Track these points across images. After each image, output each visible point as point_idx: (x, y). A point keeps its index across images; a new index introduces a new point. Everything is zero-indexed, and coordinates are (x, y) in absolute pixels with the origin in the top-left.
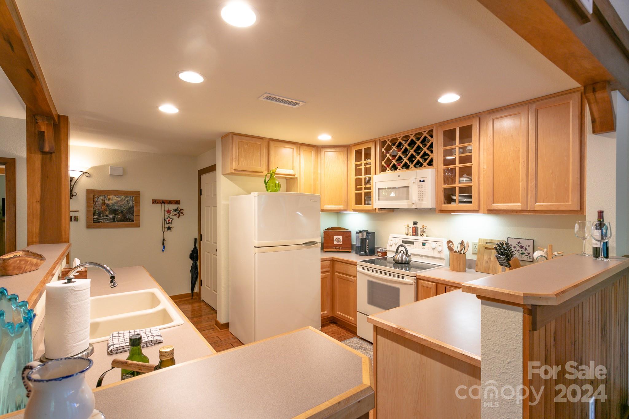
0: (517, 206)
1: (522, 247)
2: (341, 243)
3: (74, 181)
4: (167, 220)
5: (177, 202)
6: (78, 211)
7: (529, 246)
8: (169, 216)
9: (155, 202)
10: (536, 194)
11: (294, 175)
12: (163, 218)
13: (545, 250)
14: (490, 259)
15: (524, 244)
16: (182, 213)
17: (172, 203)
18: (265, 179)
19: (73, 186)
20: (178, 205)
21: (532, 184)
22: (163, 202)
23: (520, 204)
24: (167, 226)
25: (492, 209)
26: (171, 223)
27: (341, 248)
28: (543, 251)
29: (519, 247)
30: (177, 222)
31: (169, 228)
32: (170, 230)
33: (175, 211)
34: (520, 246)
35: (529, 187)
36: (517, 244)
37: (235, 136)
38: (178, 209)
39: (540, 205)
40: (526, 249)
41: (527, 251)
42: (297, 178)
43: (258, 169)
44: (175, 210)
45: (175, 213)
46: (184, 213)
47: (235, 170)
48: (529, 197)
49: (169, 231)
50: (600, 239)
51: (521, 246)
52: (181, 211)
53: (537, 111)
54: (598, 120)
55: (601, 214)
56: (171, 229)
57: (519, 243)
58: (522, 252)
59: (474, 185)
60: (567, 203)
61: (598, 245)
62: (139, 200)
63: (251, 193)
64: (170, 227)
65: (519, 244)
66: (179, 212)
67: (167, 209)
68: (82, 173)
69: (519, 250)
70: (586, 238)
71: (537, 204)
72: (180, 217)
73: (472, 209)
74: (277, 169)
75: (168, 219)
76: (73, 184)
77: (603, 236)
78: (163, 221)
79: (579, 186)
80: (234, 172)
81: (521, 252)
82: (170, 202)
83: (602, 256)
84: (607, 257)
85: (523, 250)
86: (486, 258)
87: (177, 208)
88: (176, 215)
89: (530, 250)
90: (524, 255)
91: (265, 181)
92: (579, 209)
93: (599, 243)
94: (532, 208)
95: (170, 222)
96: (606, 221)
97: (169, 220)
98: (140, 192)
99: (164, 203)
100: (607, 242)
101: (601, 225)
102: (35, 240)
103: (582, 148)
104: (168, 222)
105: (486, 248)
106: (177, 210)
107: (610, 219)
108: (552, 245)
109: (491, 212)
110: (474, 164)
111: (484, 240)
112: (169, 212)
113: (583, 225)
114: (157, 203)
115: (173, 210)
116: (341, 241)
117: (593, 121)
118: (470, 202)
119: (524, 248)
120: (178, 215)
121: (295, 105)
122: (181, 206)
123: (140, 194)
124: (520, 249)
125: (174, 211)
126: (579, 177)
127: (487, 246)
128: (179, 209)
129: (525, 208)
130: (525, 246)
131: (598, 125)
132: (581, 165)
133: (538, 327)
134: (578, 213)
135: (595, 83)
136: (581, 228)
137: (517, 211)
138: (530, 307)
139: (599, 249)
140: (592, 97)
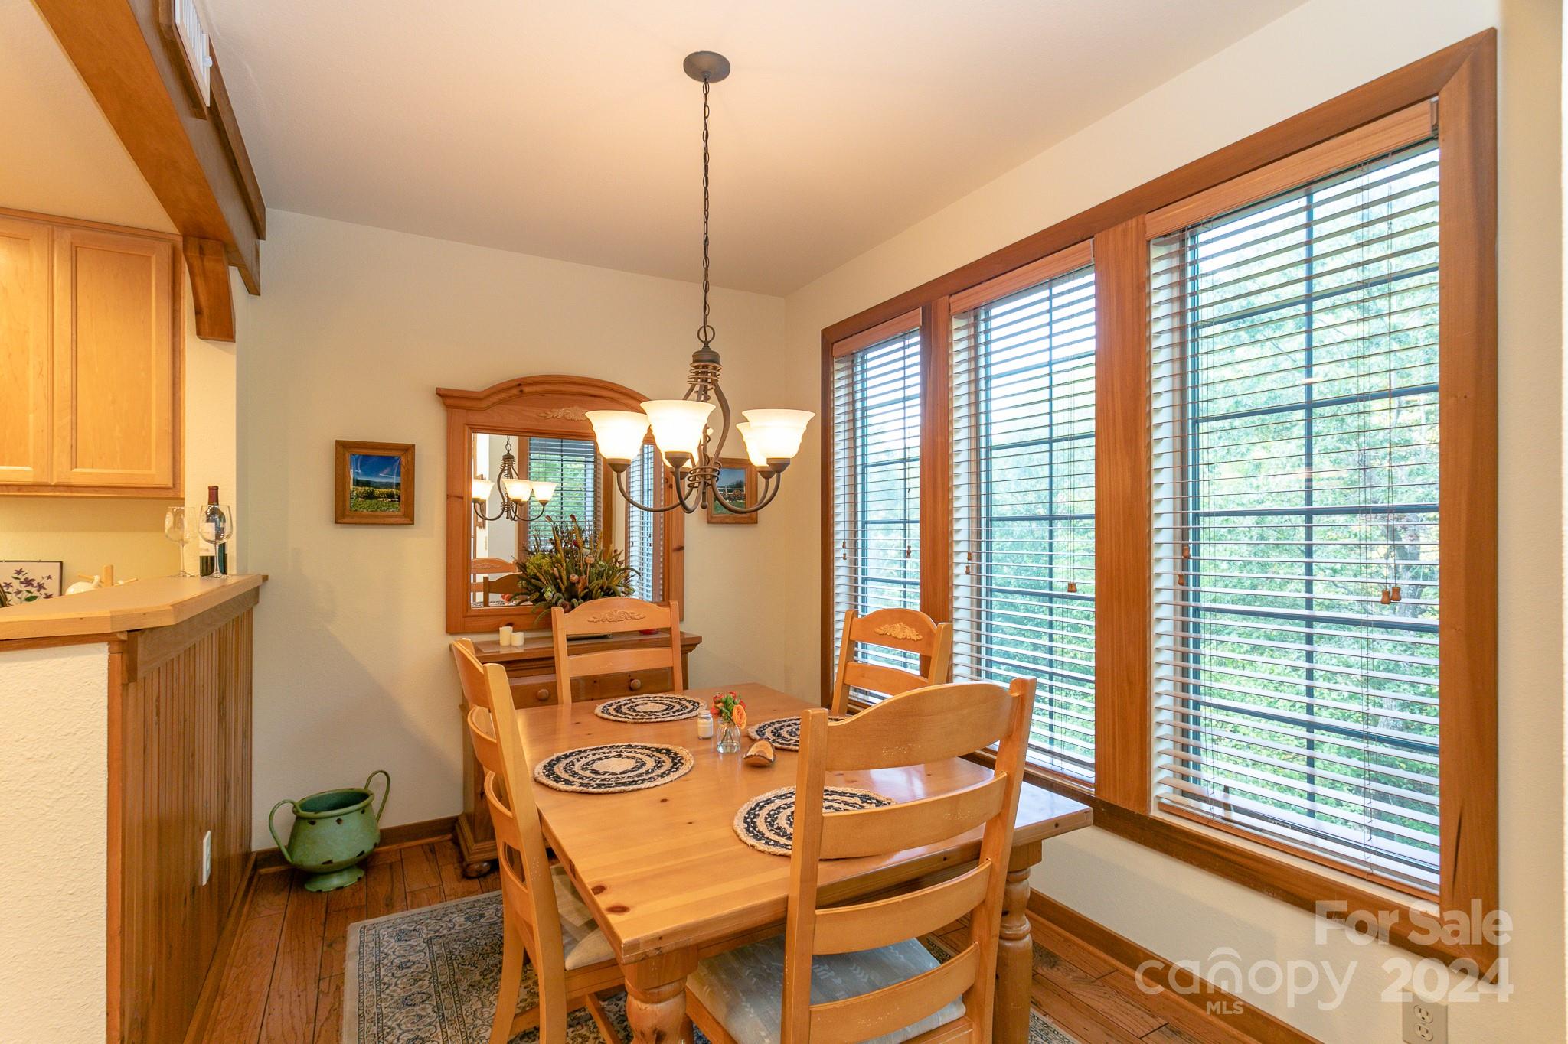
0: (22, 473)
1: (28, 582)
7: (49, 577)
10: (74, 448)
13: (97, 578)
15: (36, 573)
21: (64, 421)
23: (29, 469)
28: (91, 580)
29: (22, 583)
34: (22, 580)
35: (55, 428)
36: (16, 576)
39: (83, 474)
40: (40, 587)
41: (43, 591)
48: (56, 454)
50: (213, 538)
51: (26, 579)
53: (74, 249)
54: (206, 311)
55: (212, 491)
57: (19, 572)
58: (30, 595)
60: (146, 472)
61: (212, 551)
65: (19, 577)
69: (19, 592)
70: (187, 542)
71: (75, 470)
77: (219, 533)
79: (171, 437)
81: (25, 595)
83: (215, 573)
84: (224, 574)
85: (32, 588)
89: (51, 586)
92: (171, 485)
93: (212, 546)
94: (64, 481)
96: (222, 506)
100: (224, 544)
101: (214, 514)
103: (177, 360)
107: (228, 501)
108: (112, 567)
113: (178, 516)
117: (198, 312)
119: (35, 585)
124: (23, 587)
126: (171, 419)
129: (44, 479)
130: (38, 580)
131: (206, 318)
132: (174, 395)
133: (140, 675)
134: (170, 495)
135: (203, 237)
136: (178, 523)
137: (20, 487)
138: (124, 637)
139: (212, 558)
140: (197, 263)
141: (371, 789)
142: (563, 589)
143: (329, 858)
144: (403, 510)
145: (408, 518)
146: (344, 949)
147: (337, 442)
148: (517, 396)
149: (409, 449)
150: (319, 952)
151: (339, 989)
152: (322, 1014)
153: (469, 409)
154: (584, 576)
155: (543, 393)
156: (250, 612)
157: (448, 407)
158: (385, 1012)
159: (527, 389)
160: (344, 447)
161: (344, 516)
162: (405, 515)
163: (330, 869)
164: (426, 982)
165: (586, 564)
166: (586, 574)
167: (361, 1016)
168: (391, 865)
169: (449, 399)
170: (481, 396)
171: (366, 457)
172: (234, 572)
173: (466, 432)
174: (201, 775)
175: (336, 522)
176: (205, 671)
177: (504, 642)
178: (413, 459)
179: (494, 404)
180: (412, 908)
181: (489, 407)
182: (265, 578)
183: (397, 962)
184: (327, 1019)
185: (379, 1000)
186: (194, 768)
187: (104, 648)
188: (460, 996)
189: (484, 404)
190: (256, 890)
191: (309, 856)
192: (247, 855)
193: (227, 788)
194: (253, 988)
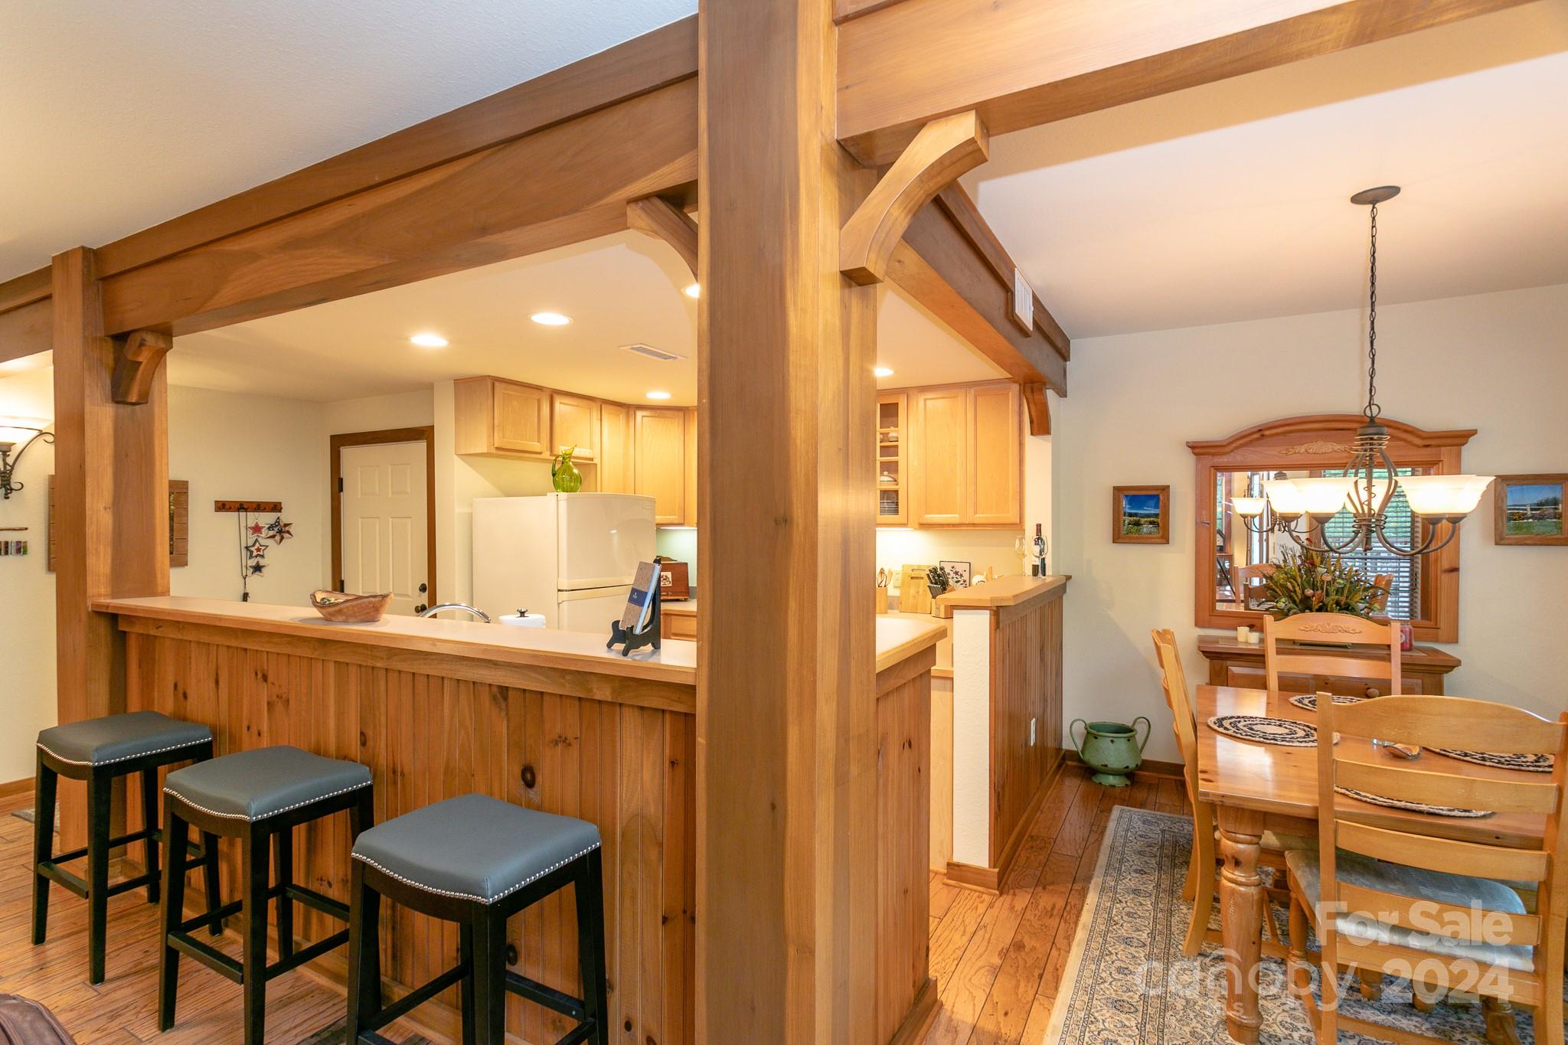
0: (953, 518)
1: (957, 573)
2: (671, 585)
3: (13, 455)
4: (252, 549)
5: (276, 507)
6: (26, 529)
7: (965, 571)
8: (257, 540)
9: (222, 506)
10: (976, 504)
11: (592, 459)
12: (244, 545)
13: (985, 573)
14: (918, 592)
15: (960, 568)
16: (288, 532)
17: (264, 510)
18: (554, 466)
19: (12, 467)
20: (279, 514)
22: (242, 507)
23: (957, 516)
24: (252, 562)
25: (924, 522)
26: (262, 556)
27: (670, 593)
28: (982, 574)
29: (954, 573)
30: (275, 554)
31: (258, 568)
32: (260, 571)
33: (271, 528)
34: (954, 571)
35: (968, 495)
36: (952, 569)
37: (497, 384)
38: (279, 524)
39: (980, 517)
40: (961, 576)
41: (963, 579)
42: (596, 464)
43: (536, 446)
44: (272, 525)
45: (271, 533)
46: (292, 533)
47: (497, 448)
48: (968, 507)
49: (257, 576)
50: (1038, 555)
51: (956, 571)
52: (287, 528)
53: (976, 397)
54: (1035, 421)
55: (1039, 527)
56: (263, 569)
57: (953, 567)
59: (901, 488)
60: (1007, 515)
61: (1038, 562)
62: (187, 501)
63: (548, 494)
64: (261, 564)
66: (281, 531)
67: (251, 524)
68: (36, 433)
69: (953, 578)
70: (1026, 556)
71: (976, 515)
72: (284, 541)
73: (898, 522)
74: (576, 449)
75: (256, 547)
76: (10, 460)
77: (1041, 552)
78: (244, 551)
80: (494, 452)
81: (956, 580)
82: (259, 507)
83: (1040, 575)
84: (1044, 575)
85: (959, 577)
86: (912, 591)
87: (276, 522)
88: (273, 537)
89: (966, 576)
90: (959, 584)
91: (553, 470)
92: (1018, 522)
93: (1038, 559)
94: (972, 521)
95: (261, 553)
96: (1043, 535)
97: (258, 550)
98: (187, 482)
99: (246, 510)
100: (1044, 558)
101: (1039, 540)
102: (103, 590)
103: (1021, 451)
104: (255, 553)
105: (912, 578)
106: (276, 526)
107: (1047, 533)
108: (992, 565)
109: (924, 526)
110: (901, 458)
111: (910, 566)
112: (257, 529)
113: (1022, 540)
114: (230, 509)
115: (267, 526)
116: (670, 579)
117: (1032, 422)
118: (896, 511)
120: (278, 538)
121: (666, 359)
122: (285, 517)
123: (187, 489)
124: (954, 576)
125: (269, 528)
127: (914, 574)
128: (282, 524)
129: (963, 521)
130: (960, 572)
131: (1035, 425)
132: (1020, 469)
133: (1001, 626)
134: (1018, 526)
135: (1033, 382)
136: (1021, 544)
137: (954, 525)
138: (995, 609)
139: (1038, 566)
140: (1030, 397)
141: (1136, 727)
142: (1298, 601)
143: (1106, 763)
144: (1161, 533)
145: (1165, 539)
146: (1109, 816)
147: (1114, 487)
148: (1258, 439)
149: (1165, 489)
150: (1095, 812)
151: (1102, 833)
152: (1092, 840)
153: (1213, 455)
154: (1320, 592)
155: (1284, 433)
156: (1061, 598)
157: (1195, 454)
158: (1126, 852)
159: (1267, 433)
160: (1118, 490)
161: (1119, 538)
162: (1162, 537)
163: (1106, 771)
164: (1155, 849)
165: (1323, 581)
166: (1323, 589)
167: (1112, 848)
168: (1150, 785)
169: (1198, 449)
170: (1224, 444)
171: (1134, 496)
172: (1051, 574)
173: (1212, 472)
174: (1030, 685)
175: (1113, 542)
176: (1032, 630)
177: (1241, 639)
178: (1168, 496)
179: (1236, 448)
180: (1158, 811)
181: (1232, 451)
182: (1069, 578)
183: (1140, 833)
184: (1093, 843)
185: (1124, 845)
186: (1026, 680)
187: (988, 612)
188: (1175, 865)
189: (1227, 449)
190: (1064, 771)
191: (1094, 759)
192: (1059, 749)
193: (1045, 700)
194: (1057, 815)
